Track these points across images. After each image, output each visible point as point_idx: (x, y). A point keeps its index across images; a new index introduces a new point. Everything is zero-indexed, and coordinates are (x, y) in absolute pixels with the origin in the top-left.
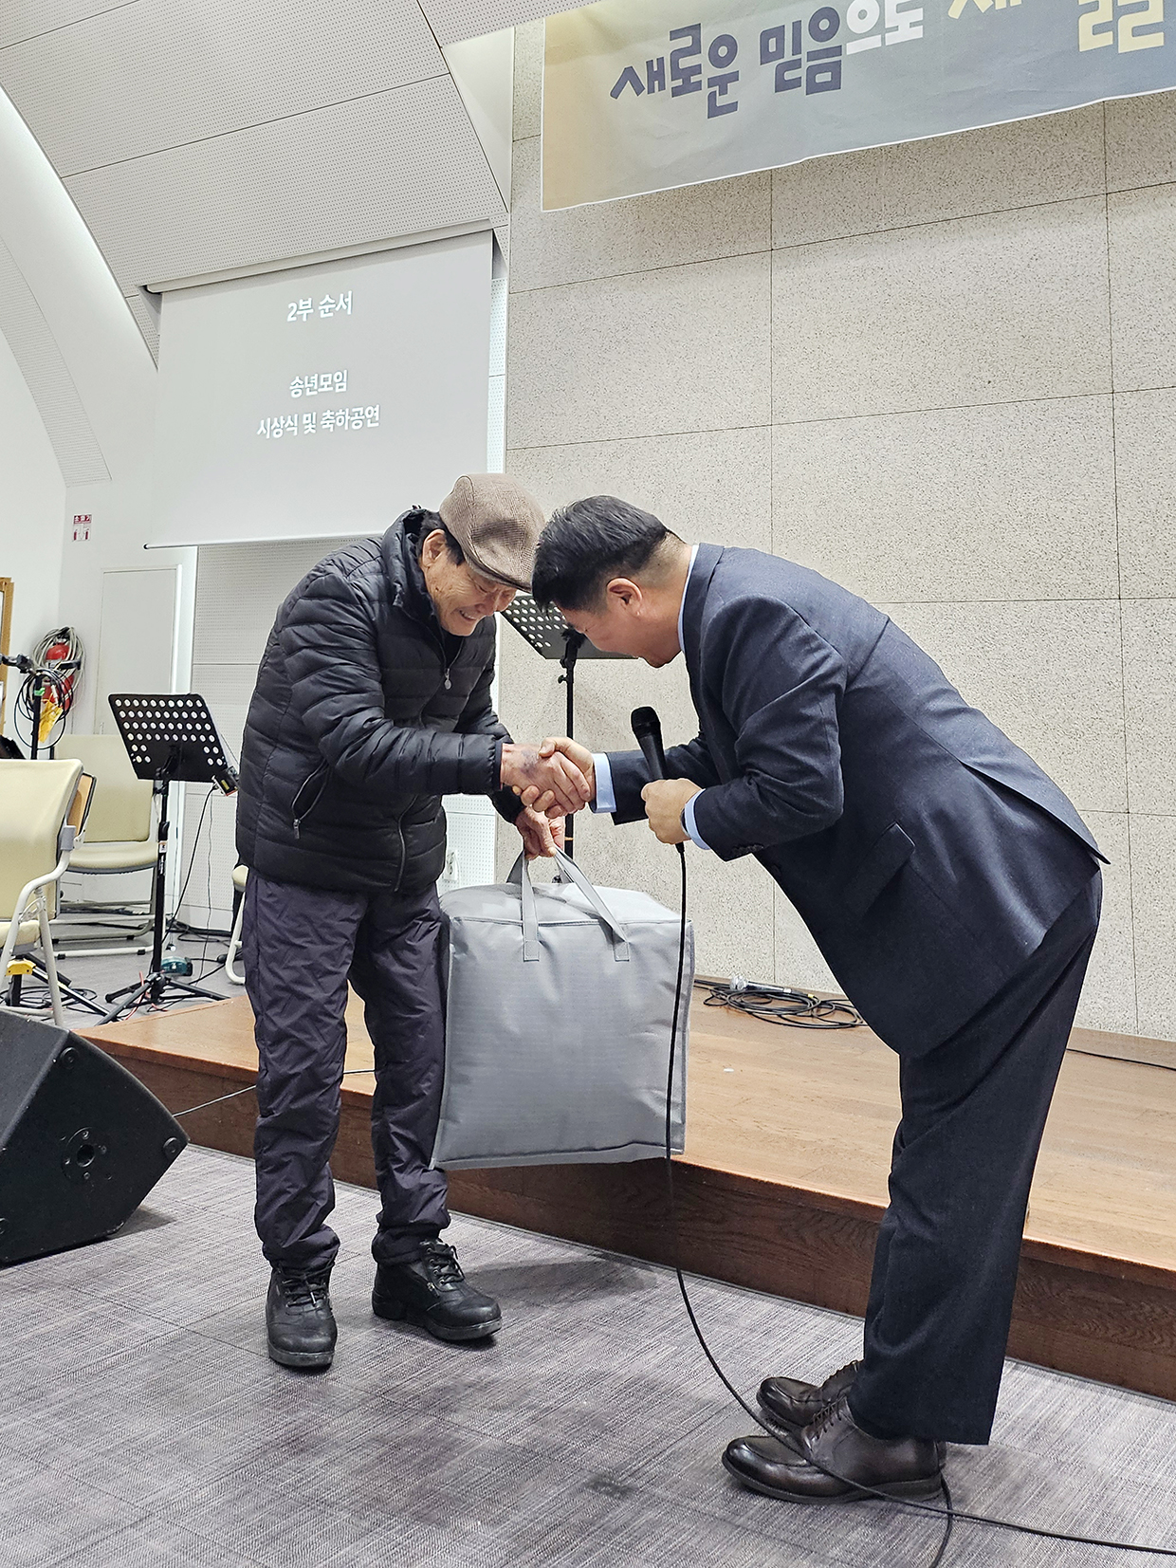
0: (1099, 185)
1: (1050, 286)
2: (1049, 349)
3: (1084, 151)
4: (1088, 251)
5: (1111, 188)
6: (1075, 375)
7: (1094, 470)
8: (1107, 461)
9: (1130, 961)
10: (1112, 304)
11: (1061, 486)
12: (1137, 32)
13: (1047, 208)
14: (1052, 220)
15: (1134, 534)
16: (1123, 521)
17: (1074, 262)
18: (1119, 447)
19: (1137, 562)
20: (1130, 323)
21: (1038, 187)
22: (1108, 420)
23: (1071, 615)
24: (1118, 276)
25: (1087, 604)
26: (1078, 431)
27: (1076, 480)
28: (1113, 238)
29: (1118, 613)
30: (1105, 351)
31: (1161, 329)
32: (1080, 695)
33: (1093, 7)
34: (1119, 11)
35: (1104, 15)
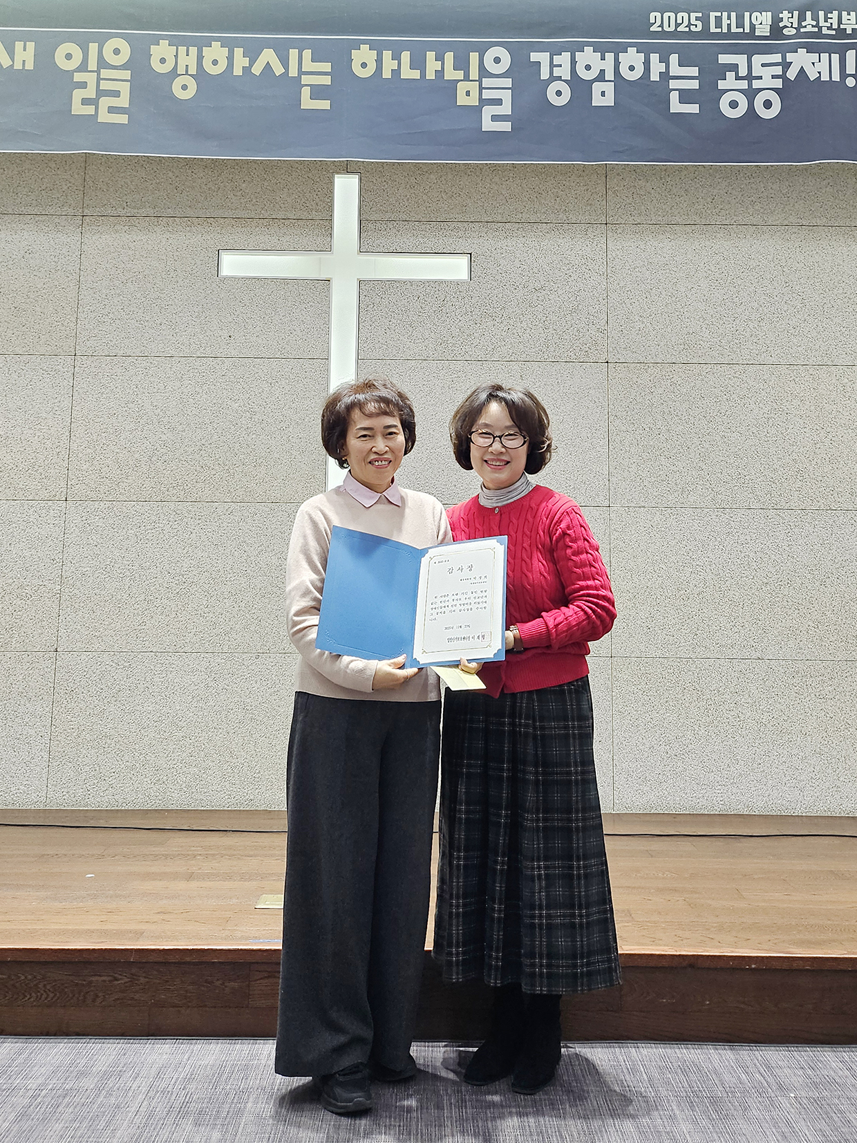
0: (78, 209)
1: (37, 274)
2: (33, 320)
3: (70, 183)
4: (67, 254)
5: (87, 212)
6: (50, 340)
8: (67, 403)
9: (46, 756)
10: (80, 293)
11: (32, 418)
12: (111, 110)
13: (40, 218)
14: (44, 227)
15: (80, 455)
16: (74, 446)
17: (56, 260)
18: (76, 394)
19: (80, 475)
20: (91, 308)
21: (34, 202)
22: (70, 374)
23: (31, 512)
24: (86, 274)
25: (43, 504)
26: (48, 380)
27: (44, 415)
28: (85, 247)
29: (64, 511)
30: (72, 325)
31: (111, 315)
32: (32, 568)
33: (83, 85)
34: (101, 93)
35: (90, 93)
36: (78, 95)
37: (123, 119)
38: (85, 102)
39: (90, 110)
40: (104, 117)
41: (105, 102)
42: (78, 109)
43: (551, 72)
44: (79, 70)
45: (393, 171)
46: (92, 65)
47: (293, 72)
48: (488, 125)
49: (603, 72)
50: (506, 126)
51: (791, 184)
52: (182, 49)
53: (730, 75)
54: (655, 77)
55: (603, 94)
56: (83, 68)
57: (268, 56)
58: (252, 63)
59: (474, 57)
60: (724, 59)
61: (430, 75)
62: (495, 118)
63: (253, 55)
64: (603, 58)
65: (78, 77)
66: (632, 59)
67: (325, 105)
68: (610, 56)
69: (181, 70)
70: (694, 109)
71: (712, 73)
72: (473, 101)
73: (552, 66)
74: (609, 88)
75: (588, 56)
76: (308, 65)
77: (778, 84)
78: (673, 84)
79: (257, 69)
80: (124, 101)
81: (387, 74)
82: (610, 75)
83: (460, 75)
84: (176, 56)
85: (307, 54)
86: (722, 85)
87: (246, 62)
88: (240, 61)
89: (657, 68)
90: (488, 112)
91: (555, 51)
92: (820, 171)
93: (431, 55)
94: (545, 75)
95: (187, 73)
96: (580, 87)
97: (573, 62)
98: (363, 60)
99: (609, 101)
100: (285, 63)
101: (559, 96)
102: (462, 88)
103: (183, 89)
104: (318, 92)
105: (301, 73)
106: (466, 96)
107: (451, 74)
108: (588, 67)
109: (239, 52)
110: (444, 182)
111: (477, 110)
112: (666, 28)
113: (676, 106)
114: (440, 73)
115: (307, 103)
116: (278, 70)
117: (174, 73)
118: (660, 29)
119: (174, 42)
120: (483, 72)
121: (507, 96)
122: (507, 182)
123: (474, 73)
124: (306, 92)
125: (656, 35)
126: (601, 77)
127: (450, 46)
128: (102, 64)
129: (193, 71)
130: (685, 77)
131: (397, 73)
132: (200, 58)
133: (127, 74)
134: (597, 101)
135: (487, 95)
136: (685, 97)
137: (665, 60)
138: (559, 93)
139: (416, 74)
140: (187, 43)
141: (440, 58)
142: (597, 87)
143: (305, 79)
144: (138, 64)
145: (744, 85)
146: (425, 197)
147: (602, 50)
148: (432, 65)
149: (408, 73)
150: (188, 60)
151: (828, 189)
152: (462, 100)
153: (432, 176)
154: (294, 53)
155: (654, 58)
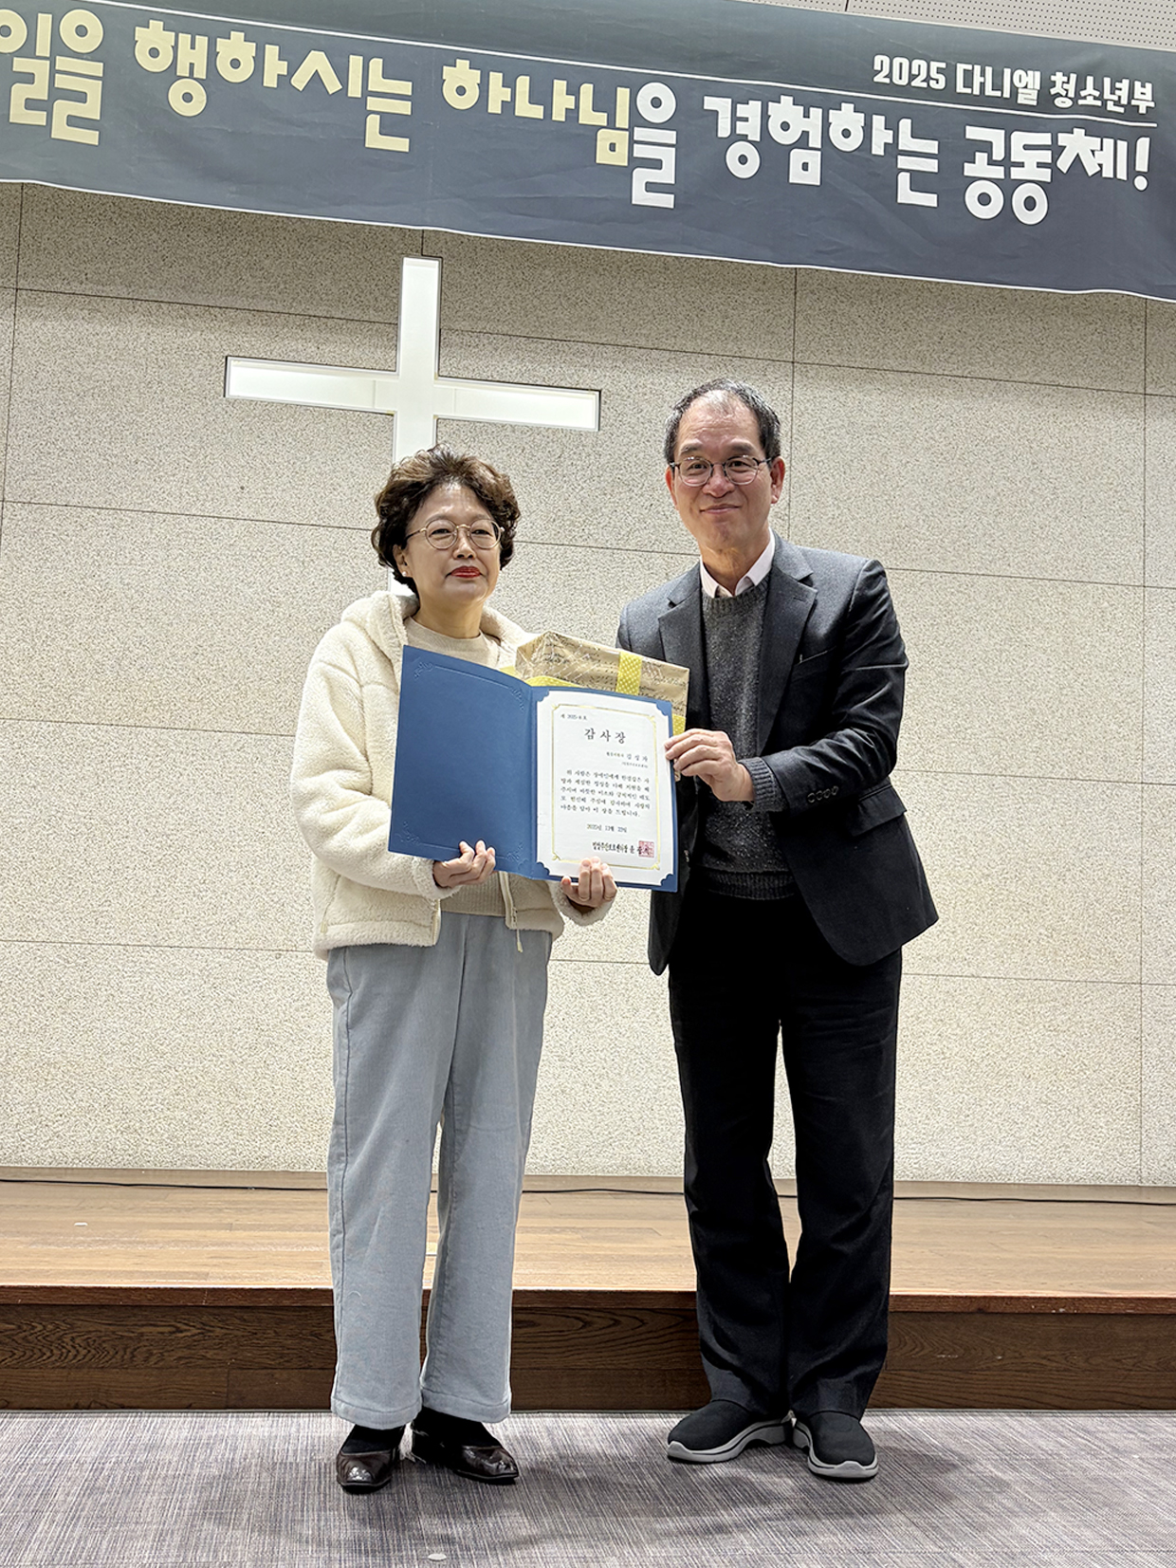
5: (23, 284)
12: (73, 121)
33: (29, 78)
34: (56, 93)
35: (39, 90)
36: (19, 93)
37: (91, 137)
38: (31, 104)
39: (38, 118)
40: (61, 131)
41: (63, 108)
42: (19, 114)
43: (733, 128)
44: (19, 53)
45: (490, 259)
46: (43, 47)
47: (355, 90)
48: (640, 196)
49: (805, 134)
50: (667, 201)
51: (1046, 326)
52: (185, 39)
53: (981, 157)
54: (878, 149)
55: (805, 167)
56: (28, 50)
57: (317, 62)
58: (292, 72)
59: (623, 94)
60: (973, 133)
61: (559, 115)
62: (651, 187)
63: (294, 59)
64: (806, 115)
65: (20, 65)
66: (847, 118)
67: (402, 145)
68: (816, 113)
69: (182, 70)
70: (930, 200)
71: (957, 153)
72: (620, 159)
73: (735, 119)
74: (814, 159)
75: (784, 110)
76: (377, 83)
77: (1045, 175)
78: (903, 162)
79: (300, 81)
80: (92, 110)
81: (495, 107)
82: (815, 140)
83: (601, 119)
84: (175, 48)
85: (376, 65)
86: (969, 170)
87: (283, 68)
88: (275, 66)
89: (881, 137)
90: (641, 177)
91: (739, 98)
93: (560, 86)
94: (724, 130)
95: (191, 76)
96: (774, 155)
97: (765, 117)
98: (460, 84)
99: (813, 177)
100: (343, 75)
101: (743, 163)
102: (604, 138)
103: (187, 101)
104: (391, 125)
105: (367, 93)
106: (610, 148)
107: (588, 116)
108: (785, 126)
109: (272, 51)
110: (565, 282)
111: (624, 174)
112: (896, 80)
113: (906, 195)
114: (573, 113)
115: (375, 139)
116: (333, 85)
117: (171, 74)
118: (887, 81)
119: (172, 25)
120: (636, 119)
121: (668, 157)
122: (656, 290)
123: (622, 119)
124: (373, 123)
125: (881, 89)
126: (803, 142)
127: (589, 76)
128: (58, 47)
129: (201, 72)
130: (920, 154)
131: (509, 106)
132: (212, 55)
133: (97, 68)
134: (796, 176)
135: (640, 151)
136: (919, 182)
137: (892, 126)
138: (743, 160)
139: (537, 112)
140: (194, 29)
141: (573, 91)
142: (797, 157)
143: (373, 103)
144: (115, 54)
145: (998, 172)
146: (536, 302)
147: (805, 103)
148: (562, 102)
149: (526, 109)
150: (193, 54)
152: (603, 156)
153: (547, 272)
154: (356, 62)
155: (879, 121)
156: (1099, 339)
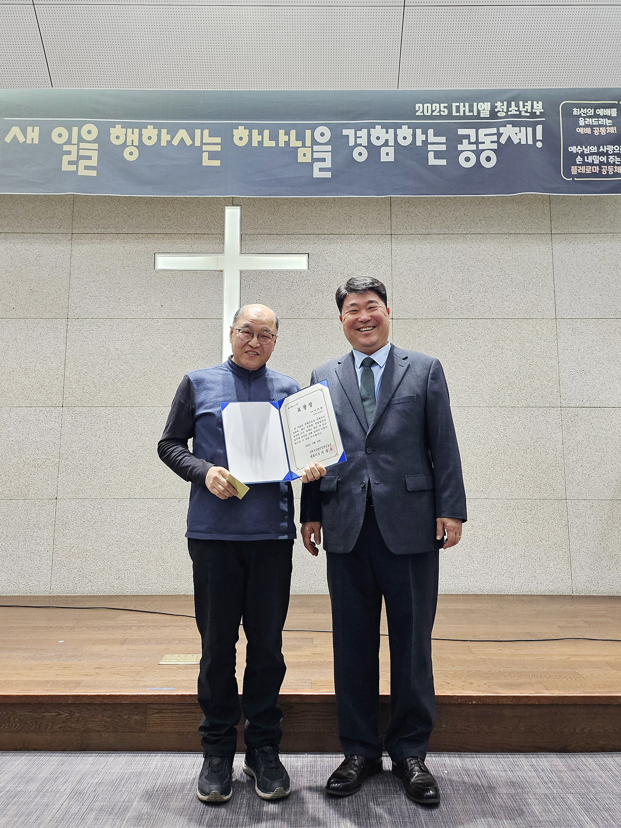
0: (69, 229)
1: (45, 269)
2: (42, 297)
3: (64, 213)
4: (62, 257)
5: (74, 231)
6: (52, 309)
7: (57, 351)
8: (63, 347)
9: (50, 564)
10: (70, 280)
11: (41, 357)
12: (86, 168)
13: (46, 235)
14: (48, 241)
15: (71, 379)
16: (67, 374)
17: (56, 260)
18: (68, 342)
19: (71, 391)
20: (77, 289)
21: (42, 225)
22: (65, 330)
23: (41, 414)
24: (74, 269)
25: (48, 409)
26: (51, 334)
27: (49, 355)
28: (73, 253)
29: (61, 413)
30: (66, 300)
31: (89, 294)
32: (42, 448)
33: (69, 153)
34: (80, 158)
35: (73, 157)
36: (66, 159)
37: (94, 173)
38: (70, 163)
39: (73, 168)
40: (82, 172)
41: (82, 163)
42: (66, 167)
43: (356, 141)
44: (66, 143)
45: (261, 204)
46: (75, 140)
47: (198, 143)
48: (317, 174)
49: (387, 141)
50: (328, 175)
51: (504, 209)
52: (129, 131)
53: (465, 142)
54: (419, 143)
55: (387, 154)
56: (69, 142)
57: (182, 134)
58: (172, 139)
59: (308, 133)
60: (461, 132)
61: (282, 144)
62: (321, 170)
63: (173, 133)
64: (387, 132)
65: (66, 148)
66: (405, 133)
67: (217, 163)
68: (391, 131)
69: (129, 143)
70: (443, 162)
71: (454, 141)
72: (308, 159)
73: (356, 137)
74: (391, 150)
75: (378, 131)
76: (207, 139)
77: (495, 146)
78: (430, 147)
79: (175, 142)
80: (94, 162)
81: (255, 144)
82: (391, 143)
83: (300, 144)
84: (126, 135)
85: (206, 132)
86: (460, 147)
87: (169, 137)
88: (165, 137)
89: (420, 138)
90: (317, 166)
91: (358, 128)
92: (521, 201)
93: (282, 132)
94: (351, 143)
95: (132, 145)
96: (373, 150)
97: (369, 135)
98: (240, 136)
99: (391, 158)
100: (192, 138)
101: (360, 155)
102: (301, 152)
103: (131, 155)
104: (213, 155)
105: (202, 144)
106: (304, 156)
107: (294, 143)
108: (378, 138)
109: (164, 131)
110: (292, 210)
111: (310, 165)
112: (426, 113)
113: (432, 161)
114: (287, 143)
115: (206, 162)
116: (189, 142)
117: (125, 145)
118: (422, 114)
119: (125, 126)
120: (314, 142)
121: (328, 156)
122: (331, 210)
123: (308, 142)
124: (205, 156)
125: (419, 118)
126: (386, 144)
127: (293, 126)
128: (81, 139)
129: (136, 143)
130: (438, 143)
131: (261, 143)
132: (141, 135)
133: (96, 146)
134: (384, 158)
135: (316, 155)
136: (438, 155)
137: (425, 132)
138: (360, 154)
139: (273, 144)
140: (132, 126)
141: (287, 133)
142: (384, 150)
143: (205, 148)
144: (103, 140)
145: (474, 147)
146: (280, 220)
147: (386, 127)
148: (283, 138)
149: (268, 143)
150: (133, 136)
151: (526, 211)
152: (301, 159)
153: (285, 207)
154: (198, 132)
155: (419, 131)
156: (529, 212)
